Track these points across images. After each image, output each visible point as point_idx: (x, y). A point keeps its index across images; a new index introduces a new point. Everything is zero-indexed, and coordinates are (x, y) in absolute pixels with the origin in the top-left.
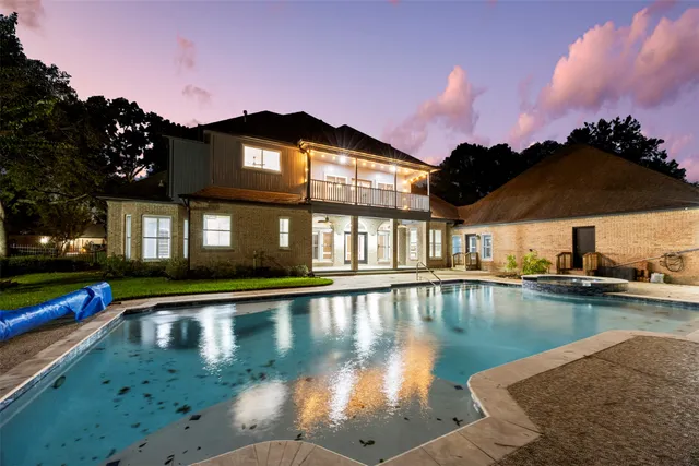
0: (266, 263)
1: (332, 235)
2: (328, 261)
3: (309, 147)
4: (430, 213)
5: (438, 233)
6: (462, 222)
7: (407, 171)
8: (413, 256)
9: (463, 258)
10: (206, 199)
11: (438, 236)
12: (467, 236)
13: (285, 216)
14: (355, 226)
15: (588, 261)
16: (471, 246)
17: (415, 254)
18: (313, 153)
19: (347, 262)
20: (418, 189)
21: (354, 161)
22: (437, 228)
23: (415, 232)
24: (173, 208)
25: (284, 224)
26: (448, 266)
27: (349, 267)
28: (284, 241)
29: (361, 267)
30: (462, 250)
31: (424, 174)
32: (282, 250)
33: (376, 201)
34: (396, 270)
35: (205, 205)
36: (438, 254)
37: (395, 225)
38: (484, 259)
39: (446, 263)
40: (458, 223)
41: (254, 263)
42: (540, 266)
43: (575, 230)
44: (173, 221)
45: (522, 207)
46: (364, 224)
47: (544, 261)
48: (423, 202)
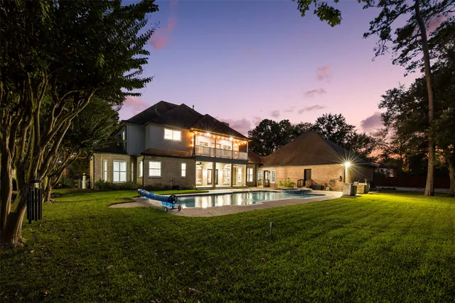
0: (176, 184)
1: (202, 170)
2: (200, 183)
3: (195, 130)
4: (248, 160)
5: (251, 170)
6: (262, 165)
7: (238, 141)
8: (239, 181)
9: (262, 182)
10: (151, 155)
11: (251, 171)
12: (265, 172)
13: (184, 162)
14: (214, 166)
15: (307, 183)
16: (266, 176)
17: (240, 180)
18: (196, 133)
19: (208, 184)
20: (242, 149)
21: (214, 136)
22: (251, 167)
23: (240, 170)
24: (128, 157)
25: (184, 166)
26: (256, 186)
27: (211, 186)
28: (183, 174)
29: (217, 186)
30: (262, 178)
31: (245, 142)
32: (183, 178)
33: (224, 156)
34: (232, 187)
35: (150, 157)
36: (251, 180)
37: (232, 166)
38: (271, 182)
39: (255, 184)
40: (261, 165)
41: (171, 184)
42: (291, 185)
43: (305, 170)
44: (127, 164)
45: (287, 159)
46: (218, 165)
47: (293, 183)
48: (245, 156)
